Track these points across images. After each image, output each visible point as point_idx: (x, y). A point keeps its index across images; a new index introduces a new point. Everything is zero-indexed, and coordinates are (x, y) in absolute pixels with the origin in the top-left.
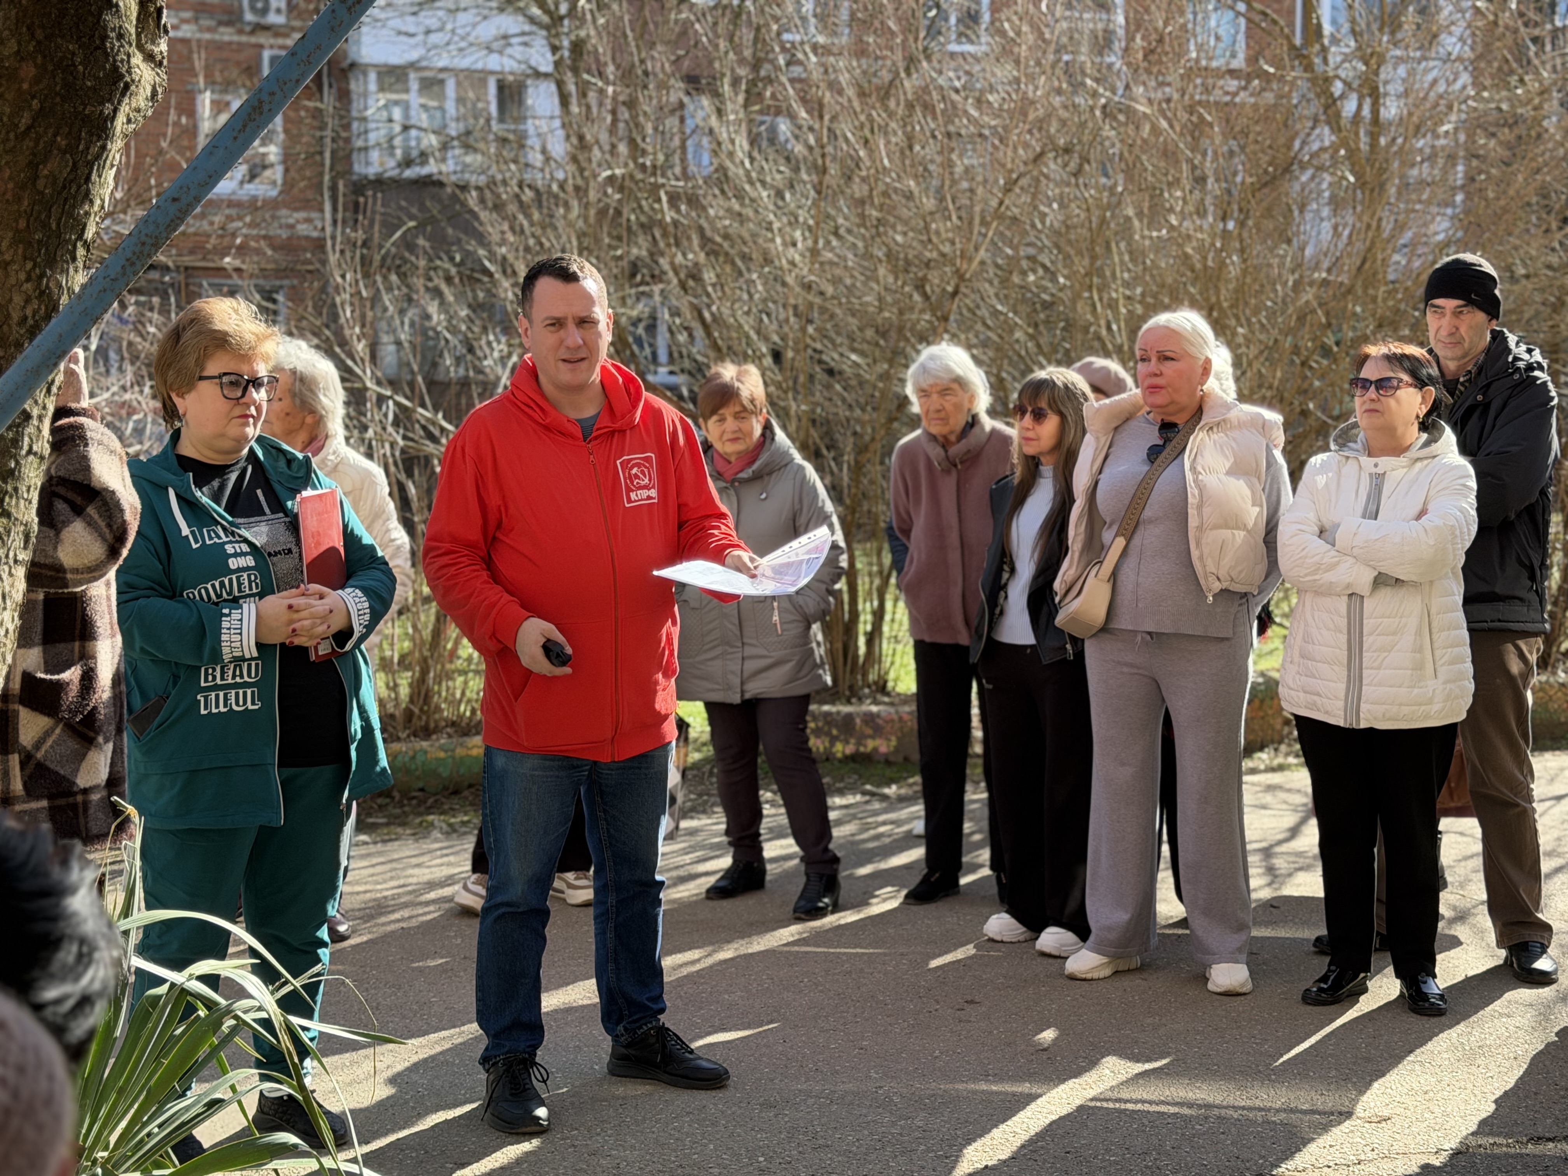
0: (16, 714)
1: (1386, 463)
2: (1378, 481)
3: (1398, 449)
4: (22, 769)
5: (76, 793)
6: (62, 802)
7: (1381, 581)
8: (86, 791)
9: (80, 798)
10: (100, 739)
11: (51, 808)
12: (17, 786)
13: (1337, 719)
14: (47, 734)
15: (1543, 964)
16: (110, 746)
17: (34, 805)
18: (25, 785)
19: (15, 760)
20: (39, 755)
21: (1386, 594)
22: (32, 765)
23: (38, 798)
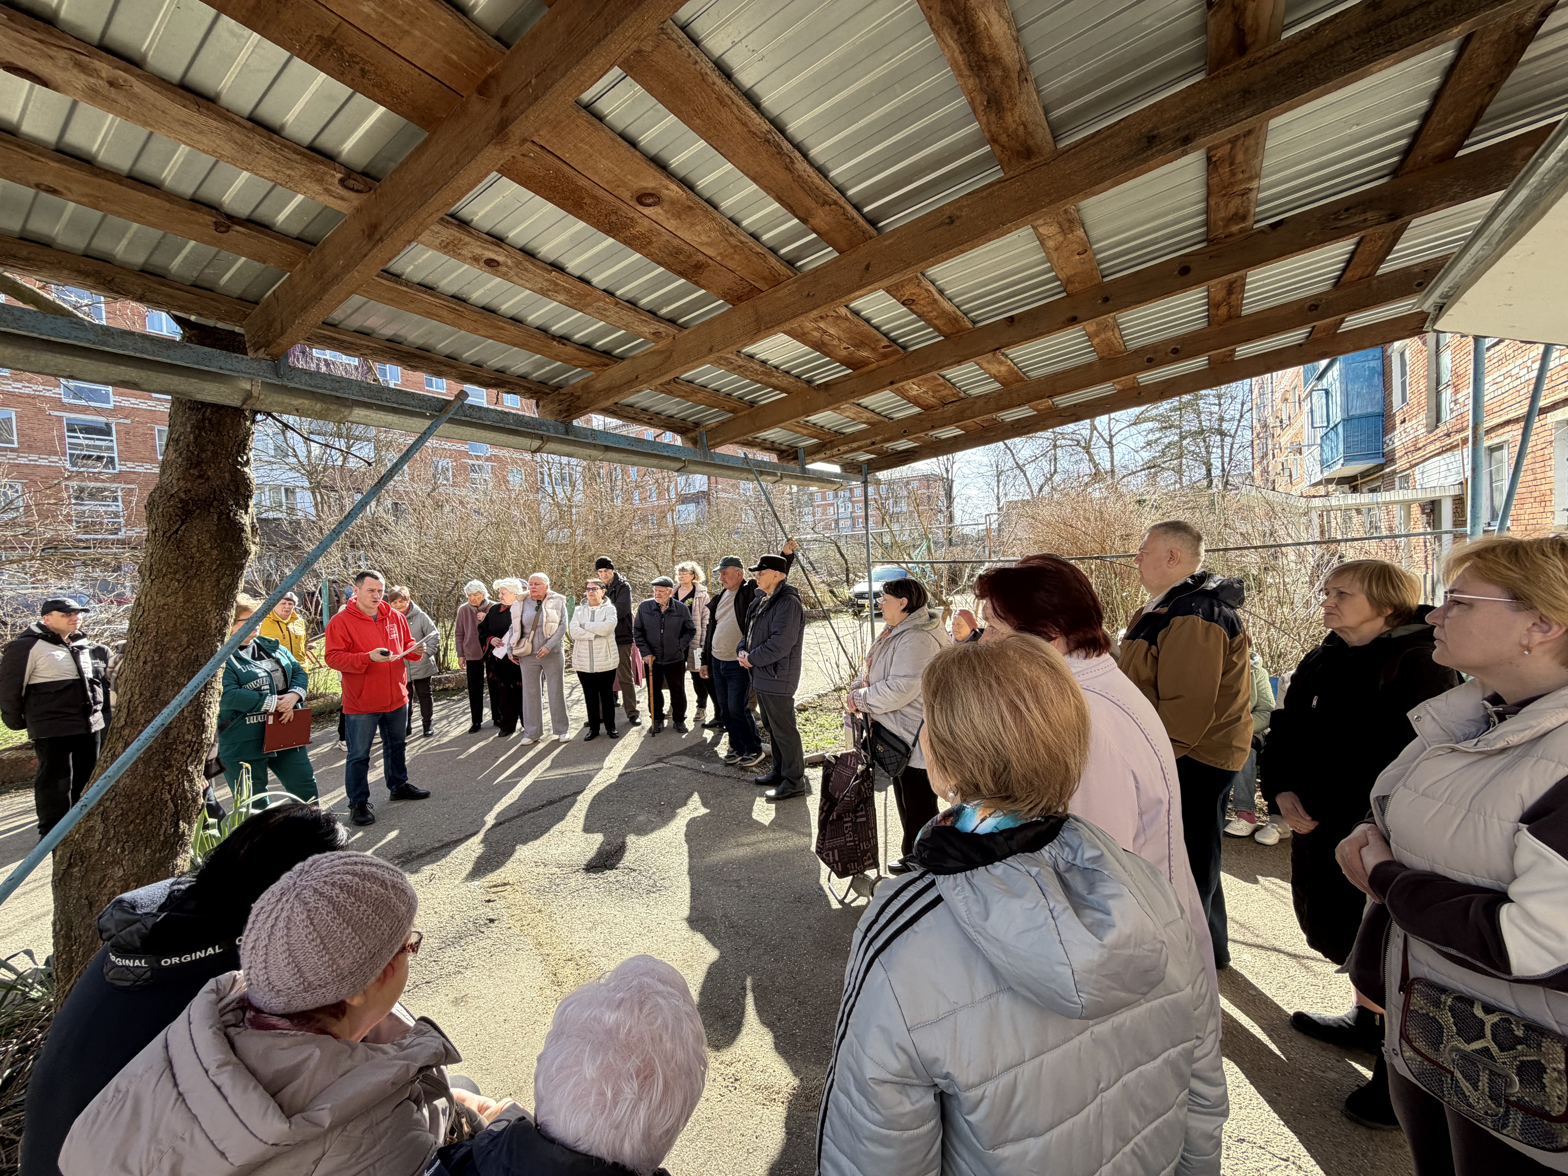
1: (595, 608)
2: (593, 612)
3: (598, 604)
7: (597, 636)
13: (588, 671)
15: (638, 720)
21: (598, 640)
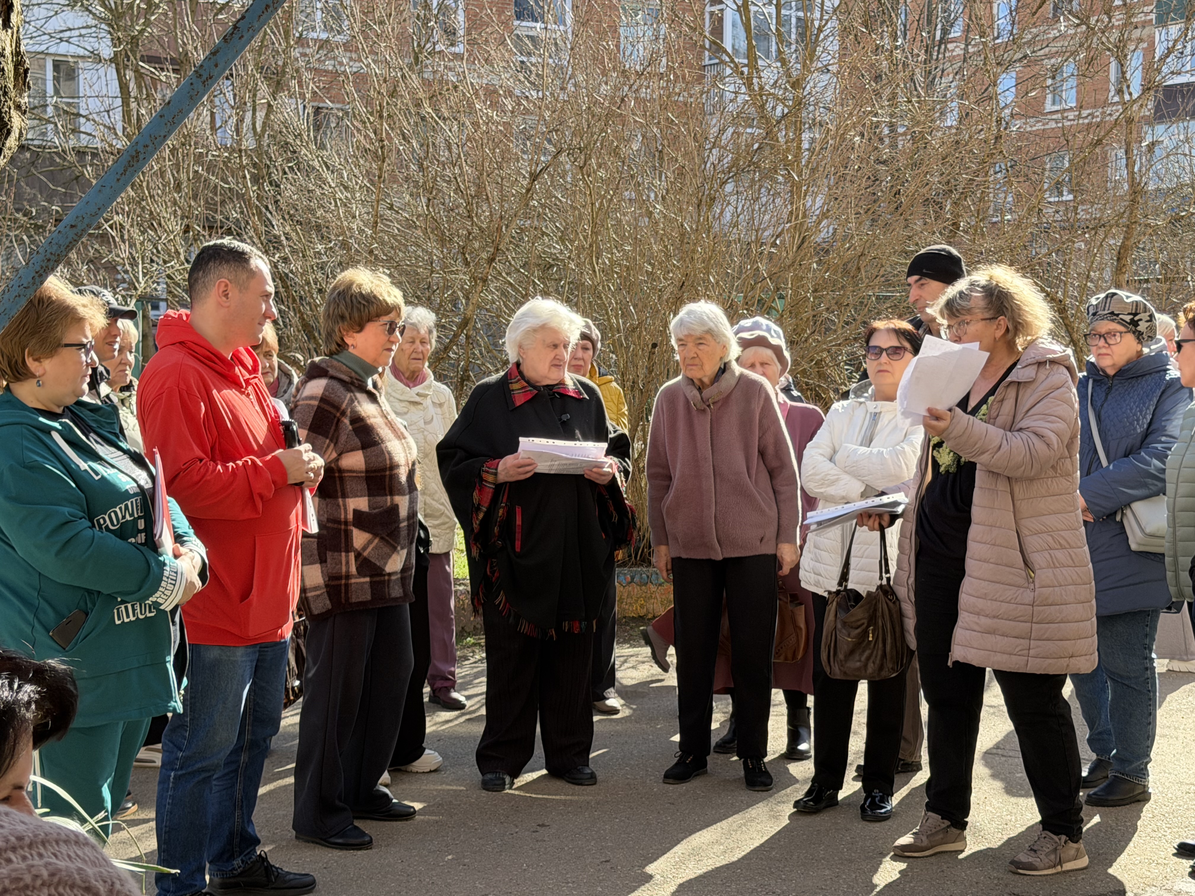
0: (352, 531)
2: (875, 418)
4: (356, 560)
5: (384, 575)
6: (377, 579)
8: (390, 574)
9: (386, 578)
10: (399, 548)
11: (371, 582)
12: (353, 569)
14: (370, 542)
16: (405, 551)
17: (363, 580)
18: (357, 569)
19: (352, 555)
20: (365, 554)
22: (360, 559)
23: (365, 576)
